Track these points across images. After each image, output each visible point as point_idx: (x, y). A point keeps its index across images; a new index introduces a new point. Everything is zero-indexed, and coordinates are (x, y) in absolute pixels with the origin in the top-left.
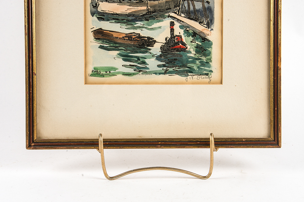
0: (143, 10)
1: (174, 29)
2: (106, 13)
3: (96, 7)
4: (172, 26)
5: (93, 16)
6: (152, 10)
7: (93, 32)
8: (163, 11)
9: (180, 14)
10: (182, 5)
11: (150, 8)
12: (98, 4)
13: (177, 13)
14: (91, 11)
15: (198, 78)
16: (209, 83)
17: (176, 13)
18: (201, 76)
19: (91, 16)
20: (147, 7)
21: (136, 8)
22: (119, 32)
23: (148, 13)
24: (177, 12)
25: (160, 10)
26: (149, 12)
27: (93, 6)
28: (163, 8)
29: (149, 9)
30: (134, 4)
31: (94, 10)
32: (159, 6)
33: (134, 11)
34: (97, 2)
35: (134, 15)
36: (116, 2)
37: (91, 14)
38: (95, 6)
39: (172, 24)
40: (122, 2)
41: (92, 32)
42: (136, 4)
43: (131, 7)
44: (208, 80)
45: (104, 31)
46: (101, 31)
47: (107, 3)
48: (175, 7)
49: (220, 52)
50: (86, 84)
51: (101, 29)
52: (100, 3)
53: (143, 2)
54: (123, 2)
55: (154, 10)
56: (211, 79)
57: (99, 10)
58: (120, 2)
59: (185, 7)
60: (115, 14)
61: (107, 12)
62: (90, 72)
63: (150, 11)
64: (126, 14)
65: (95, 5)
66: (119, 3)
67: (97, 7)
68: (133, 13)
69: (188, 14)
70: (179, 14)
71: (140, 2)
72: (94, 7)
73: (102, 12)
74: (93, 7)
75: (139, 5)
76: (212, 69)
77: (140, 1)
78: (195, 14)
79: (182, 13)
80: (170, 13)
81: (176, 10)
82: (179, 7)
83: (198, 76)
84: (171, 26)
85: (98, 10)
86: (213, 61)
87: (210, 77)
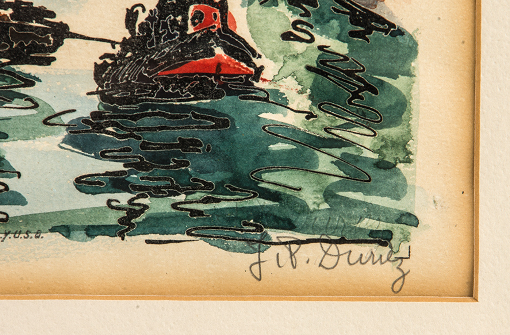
15: (329, 261)
16: (397, 290)
18: (344, 248)
44: (387, 272)
49: (464, 99)
56: (406, 265)
76: (414, 203)
83: (326, 246)
86: (417, 157)
87: (403, 252)
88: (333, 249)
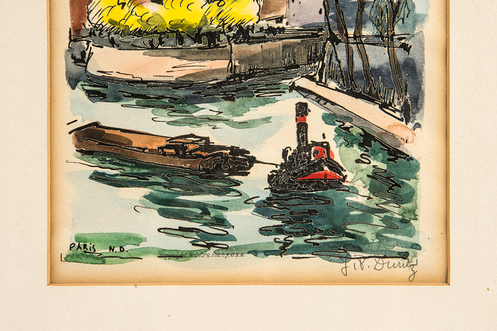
0: (219, 71)
1: (306, 125)
2: (112, 79)
3: (82, 61)
4: (302, 116)
5: (73, 88)
6: (242, 69)
7: (73, 134)
8: (274, 74)
9: (323, 81)
10: (331, 56)
11: (237, 64)
12: (87, 52)
13: (317, 77)
14: (67, 72)
15: (379, 267)
16: (412, 280)
17: (312, 78)
18: (386, 260)
19: (69, 88)
20: (231, 61)
21: (197, 63)
22: (148, 134)
23: (231, 77)
24: (315, 75)
25: (266, 69)
26: (234, 76)
27: (73, 57)
28: (275, 65)
29: (235, 67)
30: (193, 54)
31: (76, 69)
32: (265, 60)
33: (191, 72)
34: (86, 46)
35: (191, 85)
36: (141, 48)
37: (69, 82)
38: (82, 59)
39: (302, 110)
40: (157, 48)
41: (70, 133)
42: (198, 53)
43: (185, 62)
44: (407, 272)
45: (107, 131)
46: (98, 131)
47: (115, 50)
48: (311, 60)
49: (442, 190)
50: (52, 282)
51: (96, 124)
52: (95, 50)
53: (217, 46)
54: (160, 47)
55: (250, 70)
56: (415, 269)
57: (92, 68)
58: (152, 47)
59: (339, 62)
60: (138, 82)
61: (114, 75)
62: (63, 248)
63: (237, 71)
64: (170, 83)
65: (79, 57)
66: (148, 49)
67: (86, 60)
68: (191, 79)
69: (347, 82)
70: (321, 81)
71: (210, 48)
72: (76, 61)
73: (101, 74)
74: (75, 63)
75: (206, 56)
76: (419, 239)
77: (209, 44)
78: (368, 79)
79: (331, 77)
80: (295, 79)
81: (312, 70)
82: (323, 60)
83: (377, 259)
84: (297, 115)
85: (89, 69)
86: (420, 217)
87: (414, 262)
88: (381, 261)
